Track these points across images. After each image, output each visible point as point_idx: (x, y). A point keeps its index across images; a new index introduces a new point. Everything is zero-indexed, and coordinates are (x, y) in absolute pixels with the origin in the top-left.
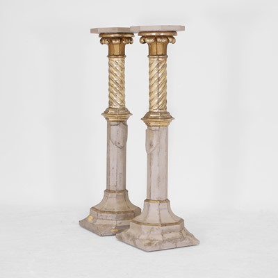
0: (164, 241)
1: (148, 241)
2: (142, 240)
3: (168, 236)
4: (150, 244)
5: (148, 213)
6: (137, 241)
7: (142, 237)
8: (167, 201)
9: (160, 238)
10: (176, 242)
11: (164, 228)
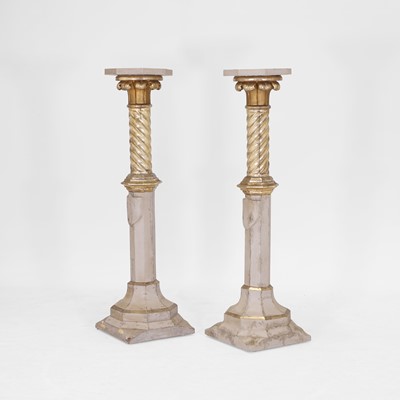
0: (270, 339)
1: (249, 339)
2: (243, 337)
3: (275, 332)
4: (252, 343)
5: (247, 303)
6: (236, 339)
7: (242, 333)
8: (270, 287)
9: (264, 335)
10: (283, 339)
11: (269, 321)
